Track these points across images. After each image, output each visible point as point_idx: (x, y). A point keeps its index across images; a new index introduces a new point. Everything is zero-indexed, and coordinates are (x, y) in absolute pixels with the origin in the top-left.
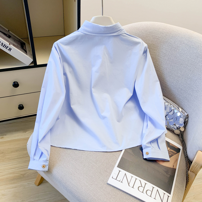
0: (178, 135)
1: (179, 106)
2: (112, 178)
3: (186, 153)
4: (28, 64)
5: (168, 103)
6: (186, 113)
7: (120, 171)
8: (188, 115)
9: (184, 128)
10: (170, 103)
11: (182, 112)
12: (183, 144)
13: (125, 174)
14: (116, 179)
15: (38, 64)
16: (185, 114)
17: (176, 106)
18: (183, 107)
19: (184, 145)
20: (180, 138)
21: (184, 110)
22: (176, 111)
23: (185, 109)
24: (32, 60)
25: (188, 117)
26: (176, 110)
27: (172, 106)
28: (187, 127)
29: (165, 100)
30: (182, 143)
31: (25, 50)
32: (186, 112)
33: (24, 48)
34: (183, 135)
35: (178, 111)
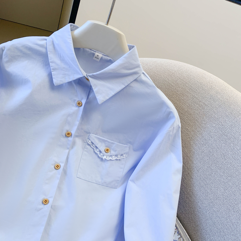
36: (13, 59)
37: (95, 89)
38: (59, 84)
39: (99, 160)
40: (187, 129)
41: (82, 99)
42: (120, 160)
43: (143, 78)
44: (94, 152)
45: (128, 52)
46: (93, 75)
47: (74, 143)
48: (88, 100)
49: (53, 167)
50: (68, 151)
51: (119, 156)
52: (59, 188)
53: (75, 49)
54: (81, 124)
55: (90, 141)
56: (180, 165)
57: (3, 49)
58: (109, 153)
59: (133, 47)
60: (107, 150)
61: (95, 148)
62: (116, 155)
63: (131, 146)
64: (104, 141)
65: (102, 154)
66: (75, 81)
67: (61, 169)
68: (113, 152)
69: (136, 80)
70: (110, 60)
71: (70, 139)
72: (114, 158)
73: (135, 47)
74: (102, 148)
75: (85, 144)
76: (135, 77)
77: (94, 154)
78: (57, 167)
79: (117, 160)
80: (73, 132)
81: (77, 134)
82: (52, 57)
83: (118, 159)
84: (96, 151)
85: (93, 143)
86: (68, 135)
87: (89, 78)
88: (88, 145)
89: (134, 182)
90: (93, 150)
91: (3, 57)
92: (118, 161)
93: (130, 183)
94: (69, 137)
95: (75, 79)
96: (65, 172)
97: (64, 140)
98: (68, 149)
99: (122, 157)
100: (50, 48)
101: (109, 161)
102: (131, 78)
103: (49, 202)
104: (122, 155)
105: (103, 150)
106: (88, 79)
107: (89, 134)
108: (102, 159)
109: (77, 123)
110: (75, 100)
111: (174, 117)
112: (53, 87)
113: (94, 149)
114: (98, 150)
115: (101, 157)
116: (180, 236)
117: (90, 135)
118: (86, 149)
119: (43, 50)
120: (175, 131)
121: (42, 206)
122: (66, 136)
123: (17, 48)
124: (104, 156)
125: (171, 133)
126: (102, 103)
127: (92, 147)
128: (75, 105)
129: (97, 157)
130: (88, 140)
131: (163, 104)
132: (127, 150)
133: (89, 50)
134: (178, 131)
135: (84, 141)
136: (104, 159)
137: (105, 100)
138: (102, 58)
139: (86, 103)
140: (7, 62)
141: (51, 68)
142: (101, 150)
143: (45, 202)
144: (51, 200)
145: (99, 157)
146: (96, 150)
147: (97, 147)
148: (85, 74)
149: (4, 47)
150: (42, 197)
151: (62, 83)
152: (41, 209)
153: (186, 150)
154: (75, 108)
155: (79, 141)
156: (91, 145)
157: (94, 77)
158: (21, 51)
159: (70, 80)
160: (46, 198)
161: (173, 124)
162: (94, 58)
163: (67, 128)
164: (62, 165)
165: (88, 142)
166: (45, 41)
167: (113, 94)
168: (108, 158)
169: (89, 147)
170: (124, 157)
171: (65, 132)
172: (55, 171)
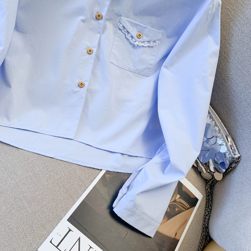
0: (206, 181)
1: (231, 133)
2: (51, 242)
3: (209, 220)
5: (211, 120)
6: (237, 152)
7: (70, 230)
8: (239, 158)
9: (223, 175)
10: (216, 122)
11: (231, 148)
12: (209, 199)
13: (79, 239)
14: (57, 247)
16: (235, 155)
17: (224, 131)
18: (237, 139)
19: (209, 202)
20: (208, 187)
21: (235, 144)
22: (220, 142)
23: (239, 143)
25: (238, 162)
26: (222, 139)
27: (217, 129)
28: (228, 177)
30: (207, 196)
32: (238, 151)
34: (215, 184)
35: (225, 144)
39: (130, 47)
40: (228, 8)
42: (152, 47)
44: (126, 38)
47: (105, 28)
49: (86, 51)
50: (99, 35)
51: (152, 43)
52: (93, 73)
54: (111, 5)
55: (121, 25)
56: (217, 48)
58: (141, 39)
60: (140, 35)
61: (126, 33)
62: (149, 42)
63: (164, 32)
64: (136, 25)
65: (134, 40)
67: (94, 54)
68: (145, 38)
71: (101, 21)
72: (146, 44)
74: (134, 33)
75: (116, 28)
77: (126, 40)
78: (90, 52)
79: (149, 47)
80: (104, 14)
81: (108, 17)
83: (151, 45)
84: (128, 37)
85: (124, 28)
86: (99, 17)
88: (120, 29)
89: (168, 68)
90: (124, 35)
92: (151, 48)
93: (163, 69)
94: (99, 19)
96: (98, 57)
97: (94, 23)
98: (99, 33)
99: (154, 43)
101: (142, 48)
103: (84, 85)
104: (154, 42)
105: (135, 36)
107: (119, 17)
108: (134, 46)
109: (108, 3)
113: (125, 34)
114: (130, 35)
115: (134, 43)
116: (213, 119)
117: (122, 18)
118: (117, 35)
120: (214, 10)
121: (79, 89)
122: (96, 18)
124: (136, 42)
125: (210, 12)
127: (124, 32)
129: (128, 43)
130: (119, 24)
132: (160, 36)
134: (217, 9)
135: (115, 26)
136: (136, 45)
142: (133, 36)
143: (81, 85)
144: (86, 84)
145: (130, 43)
146: (128, 35)
147: (128, 32)
150: (78, 81)
152: (76, 92)
155: (109, 25)
156: (123, 30)
160: (81, 81)
163: (97, 9)
164: (95, 50)
165: (119, 27)
168: (141, 44)
169: (120, 32)
170: (157, 44)
171: (95, 14)
172: (88, 56)
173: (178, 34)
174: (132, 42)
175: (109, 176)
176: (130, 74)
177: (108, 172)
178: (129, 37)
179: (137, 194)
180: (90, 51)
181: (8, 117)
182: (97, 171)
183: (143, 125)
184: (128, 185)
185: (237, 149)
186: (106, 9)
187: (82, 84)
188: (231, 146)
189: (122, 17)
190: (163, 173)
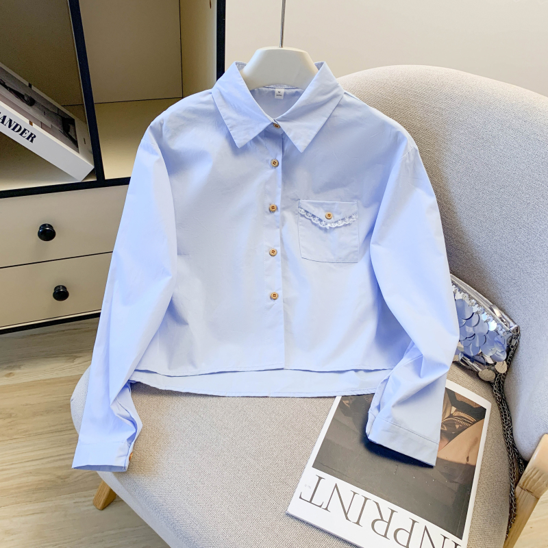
0: (489, 383)
1: (495, 302)
2: (300, 498)
3: (512, 434)
4: (79, 178)
6: (512, 324)
7: (320, 478)
8: (517, 329)
9: (508, 364)
10: (470, 293)
11: (502, 321)
12: (504, 408)
13: (336, 486)
14: (310, 502)
15: (106, 178)
16: (510, 327)
17: (485, 302)
18: (506, 307)
19: (505, 412)
20: (495, 391)
21: (506, 314)
22: (484, 317)
23: (511, 311)
24: (91, 167)
25: (518, 335)
26: (485, 313)
27: (475, 302)
28: (514, 363)
29: (456, 285)
30: (499, 405)
31: (74, 137)
32: (513, 322)
33: (71, 133)
34: (503, 382)
35: (491, 318)
36: (177, 131)
37: (290, 135)
38: (243, 144)
39: (321, 232)
41: (276, 155)
42: (349, 224)
43: (347, 99)
45: (318, 73)
46: (283, 117)
47: (283, 219)
48: (284, 154)
49: (268, 253)
50: (278, 230)
51: (347, 219)
52: (285, 278)
53: (250, 91)
54: (284, 190)
55: (303, 210)
56: (433, 200)
57: (162, 122)
58: (332, 219)
59: (322, 64)
60: (329, 215)
61: (312, 218)
62: (343, 219)
63: (359, 201)
64: (322, 205)
65: (323, 223)
66: (260, 135)
67: (279, 255)
68: (337, 217)
69: (338, 106)
70: (297, 92)
71: (276, 213)
72: (341, 223)
73: (325, 63)
75: (297, 216)
76: (336, 101)
77: (314, 226)
78: (273, 253)
79: (345, 225)
80: (278, 203)
81: (283, 206)
82: (225, 112)
83: (347, 223)
84: (314, 222)
85: (307, 212)
86: (273, 209)
87: (280, 123)
88: (302, 216)
89: (379, 245)
90: (309, 221)
91: (164, 133)
92: (348, 226)
93: (374, 248)
94: (274, 211)
95: (261, 130)
96: (285, 257)
97: (270, 217)
98: (278, 227)
99: (351, 219)
100: (219, 101)
101: (337, 230)
102: (332, 105)
103: (278, 296)
104: (350, 217)
105: (323, 217)
106: (277, 126)
107: (298, 202)
108: (326, 230)
109: (280, 190)
110: (267, 161)
111: (404, 137)
112: (237, 150)
113: (311, 220)
114: (316, 219)
115: (324, 227)
116: (464, 292)
118: (300, 223)
119: (211, 107)
120: (412, 158)
121: (272, 302)
122: (270, 211)
123: (178, 116)
124: (326, 224)
125: (408, 161)
126: (306, 150)
127: (308, 217)
128: (269, 167)
129: (318, 229)
130: (299, 209)
131: (384, 125)
132: (355, 208)
133: (267, 89)
134: (416, 156)
135: (296, 213)
136: (328, 228)
137: (307, 145)
138: (285, 93)
139: (283, 159)
140: (171, 137)
141: (228, 126)
142: (321, 218)
143: (274, 297)
144: (280, 293)
145: (320, 228)
146: (314, 220)
147: (314, 216)
148: (272, 120)
149: (163, 120)
150: (269, 293)
151: (247, 141)
152: (271, 307)
153: (436, 180)
154: (271, 171)
155: (288, 215)
156: (306, 216)
157: (284, 119)
158: (184, 118)
159: (256, 134)
160: (273, 291)
161: (407, 146)
162: (276, 97)
163: (268, 201)
164: (278, 249)
165: (301, 213)
166: (210, 95)
167: (315, 133)
168: (334, 226)
169: (303, 219)
170: (355, 220)
171: (267, 207)
172: (273, 258)
173: (377, 198)
174: (321, 226)
175: (348, 402)
176: (332, 265)
177: (344, 397)
178: (316, 221)
179: (393, 406)
180: (273, 251)
181: (193, 363)
182: (330, 400)
183: (370, 326)
184: (377, 404)
185: (511, 320)
186: (279, 197)
187: (274, 295)
188: (500, 318)
189: (301, 201)
190: (419, 376)
